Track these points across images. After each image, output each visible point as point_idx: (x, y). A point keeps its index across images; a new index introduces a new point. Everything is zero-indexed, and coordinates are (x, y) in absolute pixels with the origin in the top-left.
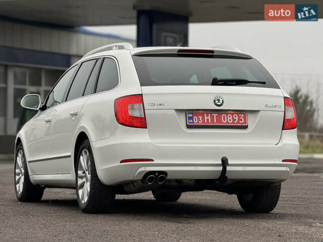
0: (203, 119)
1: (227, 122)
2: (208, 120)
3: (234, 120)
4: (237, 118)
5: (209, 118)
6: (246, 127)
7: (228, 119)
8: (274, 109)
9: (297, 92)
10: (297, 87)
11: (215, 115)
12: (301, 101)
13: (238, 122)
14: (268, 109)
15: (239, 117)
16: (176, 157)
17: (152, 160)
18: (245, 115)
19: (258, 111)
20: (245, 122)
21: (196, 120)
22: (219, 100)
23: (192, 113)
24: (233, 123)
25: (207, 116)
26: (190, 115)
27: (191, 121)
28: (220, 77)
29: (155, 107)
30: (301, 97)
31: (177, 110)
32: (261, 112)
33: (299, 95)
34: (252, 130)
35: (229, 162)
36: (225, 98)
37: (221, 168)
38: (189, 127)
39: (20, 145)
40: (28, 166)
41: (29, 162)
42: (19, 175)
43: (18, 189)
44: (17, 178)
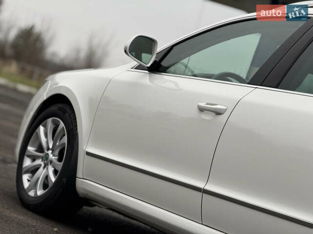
39: (60, 109)
40: (82, 160)
41: (88, 154)
42: (34, 159)
43: (26, 184)
44: (27, 163)
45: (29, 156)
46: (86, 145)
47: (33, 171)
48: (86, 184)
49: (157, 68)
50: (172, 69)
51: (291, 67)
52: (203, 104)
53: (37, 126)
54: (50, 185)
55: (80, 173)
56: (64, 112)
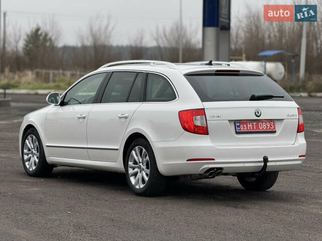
0: (247, 126)
1: (263, 129)
2: (250, 127)
3: (267, 126)
4: (269, 125)
5: (251, 126)
6: (275, 132)
7: (263, 127)
8: (292, 117)
9: (38, 30)
10: (38, 25)
11: (254, 123)
12: (41, 38)
13: (270, 129)
14: (289, 117)
15: (270, 124)
16: (233, 157)
17: (214, 160)
18: (274, 123)
19: (283, 119)
20: (274, 128)
21: (243, 128)
22: (258, 112)
23: (239, 123)
24: (267, 129)
25: (250, 124)
26: (238, 124)
27: (239, 128)
28: (257, 94)
29: (215, 118)
30: (41, 34)
31: (229, 121)
32: (285, 120)
33: (40, 32)
34: (280, 134)
35: (269, 160)
36: (262, 110)
37: (262, 164)
38: (237, 133)
39: (32, 130)
40: (46, 149)
41: (47, 146)
42: (28, 154)
43: (28, 166)
44: (26, 157)
45: (25, 154)
46: (45, 143)
47: (29, 160)
48: (51, 158)
49: (63, 104)
50: (69, 103)
51: (103, 94)
52: (79, 116)
53: (25, 140)
54: (37, 164)
55: (46, 155)
56: (34, 131)
